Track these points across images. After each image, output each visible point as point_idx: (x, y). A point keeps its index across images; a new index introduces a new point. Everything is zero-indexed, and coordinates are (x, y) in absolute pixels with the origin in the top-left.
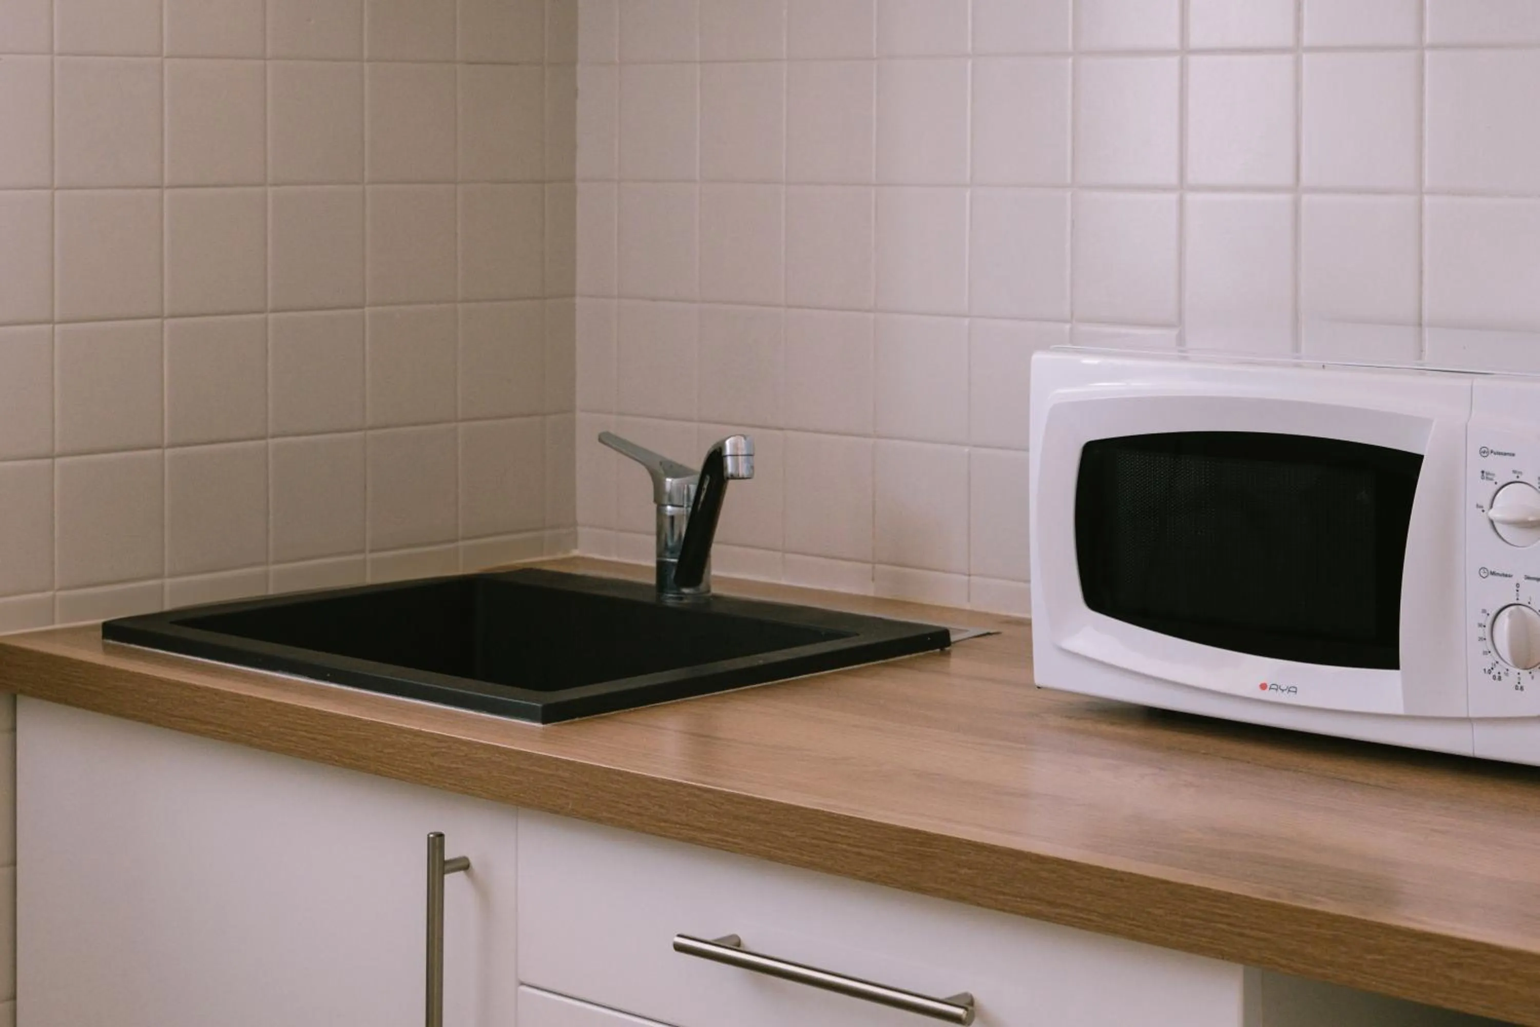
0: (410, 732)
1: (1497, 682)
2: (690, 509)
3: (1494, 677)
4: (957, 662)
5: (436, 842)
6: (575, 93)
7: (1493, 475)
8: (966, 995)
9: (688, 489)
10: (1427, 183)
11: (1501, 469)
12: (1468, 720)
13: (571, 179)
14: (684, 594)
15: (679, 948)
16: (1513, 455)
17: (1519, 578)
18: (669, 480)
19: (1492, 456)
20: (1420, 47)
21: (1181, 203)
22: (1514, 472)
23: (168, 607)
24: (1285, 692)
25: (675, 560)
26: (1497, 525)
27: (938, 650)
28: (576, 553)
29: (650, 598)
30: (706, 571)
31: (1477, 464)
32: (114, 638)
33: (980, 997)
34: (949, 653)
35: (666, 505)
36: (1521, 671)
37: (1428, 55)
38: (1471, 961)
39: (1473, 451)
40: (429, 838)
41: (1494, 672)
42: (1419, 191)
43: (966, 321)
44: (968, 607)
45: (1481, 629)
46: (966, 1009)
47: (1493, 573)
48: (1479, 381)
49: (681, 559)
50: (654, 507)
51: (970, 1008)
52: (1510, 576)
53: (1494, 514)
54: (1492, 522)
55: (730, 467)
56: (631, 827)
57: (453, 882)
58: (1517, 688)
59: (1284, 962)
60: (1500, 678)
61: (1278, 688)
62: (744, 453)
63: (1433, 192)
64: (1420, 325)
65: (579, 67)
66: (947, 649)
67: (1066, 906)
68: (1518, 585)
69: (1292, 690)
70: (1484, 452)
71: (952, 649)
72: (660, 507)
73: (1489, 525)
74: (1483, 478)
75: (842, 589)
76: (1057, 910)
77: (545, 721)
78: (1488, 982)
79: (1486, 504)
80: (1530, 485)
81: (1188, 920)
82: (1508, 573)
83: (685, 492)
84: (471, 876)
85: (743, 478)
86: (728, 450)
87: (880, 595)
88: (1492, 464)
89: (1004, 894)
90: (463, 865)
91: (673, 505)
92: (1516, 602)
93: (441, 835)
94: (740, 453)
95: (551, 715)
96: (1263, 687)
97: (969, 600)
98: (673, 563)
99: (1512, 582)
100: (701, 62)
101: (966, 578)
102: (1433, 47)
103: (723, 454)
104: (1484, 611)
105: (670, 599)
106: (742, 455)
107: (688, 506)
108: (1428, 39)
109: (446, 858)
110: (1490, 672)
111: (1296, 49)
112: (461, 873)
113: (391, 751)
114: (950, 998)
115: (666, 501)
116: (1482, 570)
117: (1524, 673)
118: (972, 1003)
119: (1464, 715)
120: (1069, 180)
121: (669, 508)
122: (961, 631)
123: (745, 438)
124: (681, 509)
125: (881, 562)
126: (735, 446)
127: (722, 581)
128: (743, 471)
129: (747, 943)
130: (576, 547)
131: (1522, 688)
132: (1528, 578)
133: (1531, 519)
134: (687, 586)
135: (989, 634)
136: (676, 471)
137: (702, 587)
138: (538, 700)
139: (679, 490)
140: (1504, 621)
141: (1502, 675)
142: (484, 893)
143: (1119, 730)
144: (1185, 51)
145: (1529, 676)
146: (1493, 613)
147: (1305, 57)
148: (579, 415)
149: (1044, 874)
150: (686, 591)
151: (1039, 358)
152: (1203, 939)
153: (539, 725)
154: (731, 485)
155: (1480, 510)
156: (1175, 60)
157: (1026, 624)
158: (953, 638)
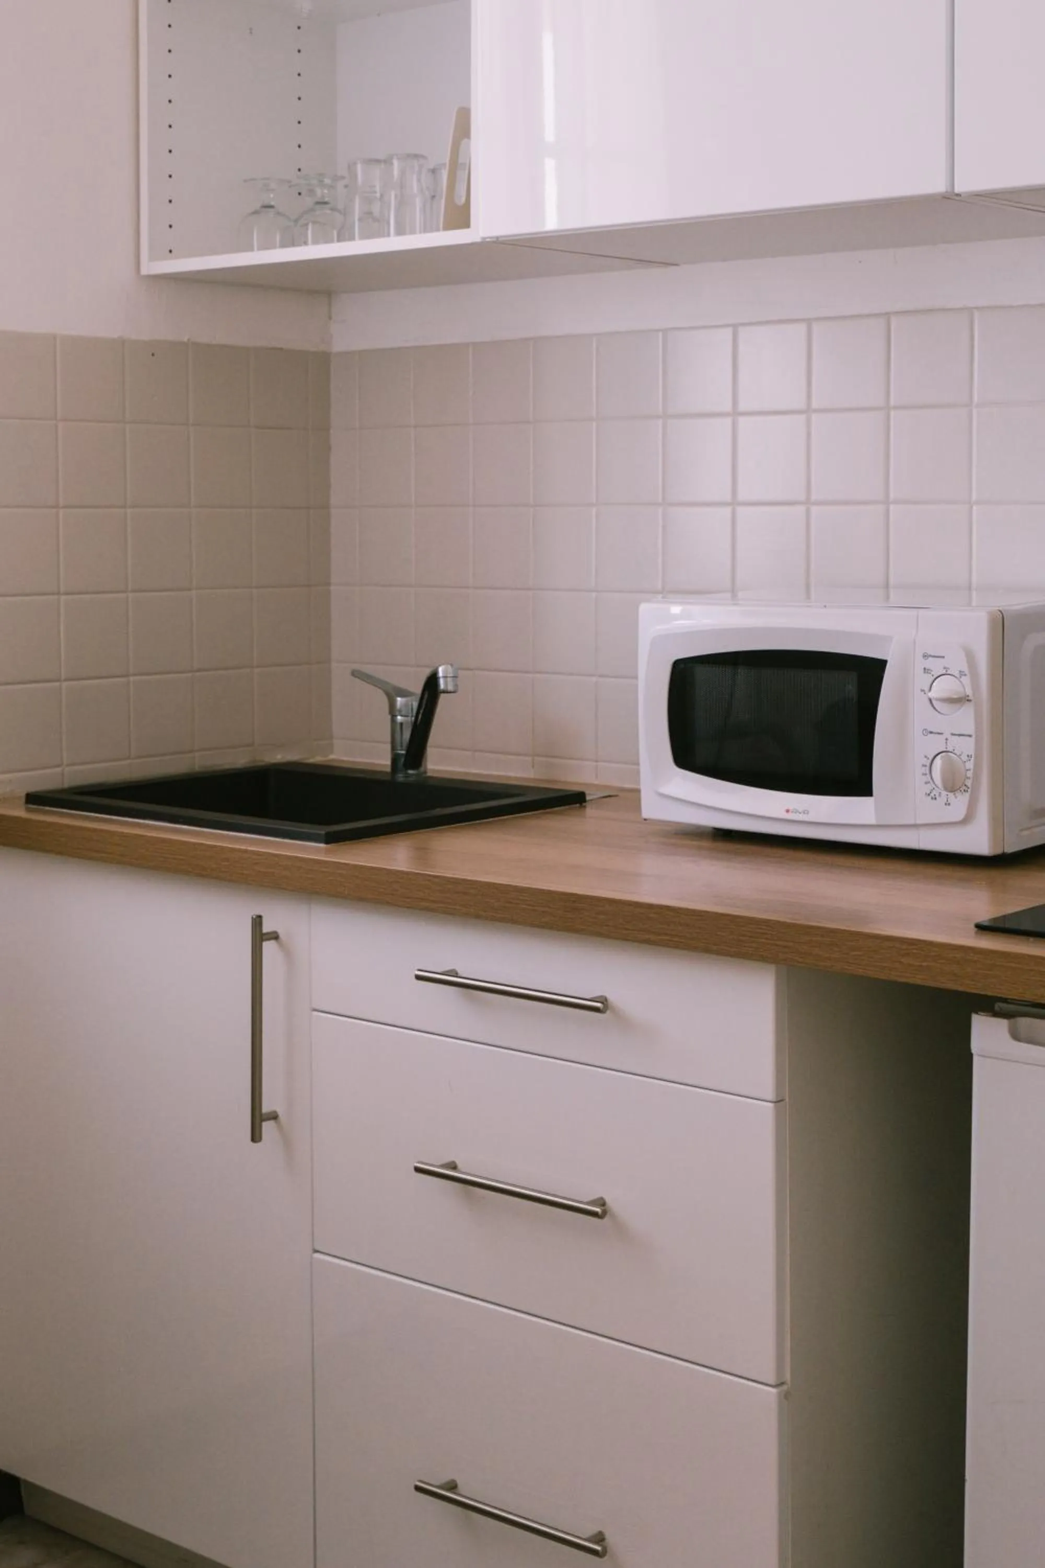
0: (240, 850)
1: (934, 801)
2: (413, 718)
3: (932, 798)
4: (590, 811)
5: (257, 921)
6: (330, 448)
7: (932, 671)
8: (601, 996)
9: (412, 705)
10: (892, 496)
11: (937, 667)
12: (915, 826)
13: (326, 506)
14: (408, 774)
15: (418, 978)
16: (943, 657)
17: (947, 735)
18: (399, 699)
19: (930, 659)
20: (887, 408)
21: (734, 514)
22: (945, 668)
23: (66, 785)
24: (802, 814)
25: (403, 752)
26: (934, 702)
27: (578, 805)
28: (332, 757)
29: (388, 778)
30: (424, 760)
31: (920, 663)
32: (34, 804)
33: (611, 998)
34: (585, 807)
35: (396, 716)
36: (949, 794)
37: (892, 413)
38: (915, 951)
39: (919, 656)
40: (252, 918)
41: (932, 795)
42: (887, 502)
43: (594, 594)
44: (596, 782)
45: (924, 768)
46: (602, 1003)
47: (931, 733)
48: (921, 612)
49: (408, 751)
50: (389, 717)
51: (605, 1003)
52: (942, 734)
53: (931, 695)
54: (930, 700)
55: (442, 686)
56: (388, 903)
57: (268, 947)
58: (946, 804)
59: (800, 960)
60: (936, 799)
61: (796, 811)
62: (451, 675)
63: (896, 502)
64: (887, 586)
65: (332, 431)
66: (584, 804)
67: (666, 934)
68: (947, 739)
69: (806, 812)
70: (926, 656)
71: (587, 804)
72: (393, 717)
73: (928, 702)
74: (925, 672)
75: (512, 774)
76: (660, 937)
77: (327, 843)
78: (924, 964)
79: (926, 689)
80: (954, 676)
81: (741, 938)
82: (940, 732)
83: (410, 707)
84: (281, 945)
85: (450, 692)
86: (441, 674)
87: (537, 777)
88: (930, 663)
89: (626, 929)
90: (275, 936)
91: (402, 716)
92: (945, 750)
93: (260, 917)
94: (449, 675)
95: (331, 839)
96: (788, 811)
97: (597, 777)
98: (402, 754)
99: (942, 738)
100: (415, 427)
101: (595, 764)
102: (896, 408)
103: (437, 676)
104: (926, 757)
105: (400, 777)
106: (450, 677)
107: (412, 716)
108: (892, 403)
109: (265, 930)
110: (929, 795)
111: (808, 411)
112: (273, 942)
113: (226, 863)
114: (595, 998)
115: (397, 713)
116: (924, 732)
117: (951, 795)
118: (606, 999)
119: (912, 822)
120: (660, 500)
121: (399, 718)
122: (590, 794)
123: (452, 665)
124: (406, 718)
125: (538, 755)
126: (445, 671)
127: (434, 771)
128: (450, 688)
129: (460, 973)
130: (332, 752)
131: (949, 804)
132: (953, 734)
133: (955, 697)
134: (413, 768)
135: (610, 796)
136: (403, 693)
137: (422, 769)
138: (322, 830)
139: (406, 705)
140: (938, 761)
141: (937, 796)
142: (288, 954)
143: (695, 843)
144: (735, 413)
145: (953, 796)
146: (931, 758)
147: (814, 417)
148: (334, 665)
149: (652, 915)
150: (410, 772)
151: (643, 607)
152: (751, 949)
153: (322, 845)
154: (442, 697)
155: (923, 693)
156: (728, 421)
157: (636, 792)
158: (588, 798)
